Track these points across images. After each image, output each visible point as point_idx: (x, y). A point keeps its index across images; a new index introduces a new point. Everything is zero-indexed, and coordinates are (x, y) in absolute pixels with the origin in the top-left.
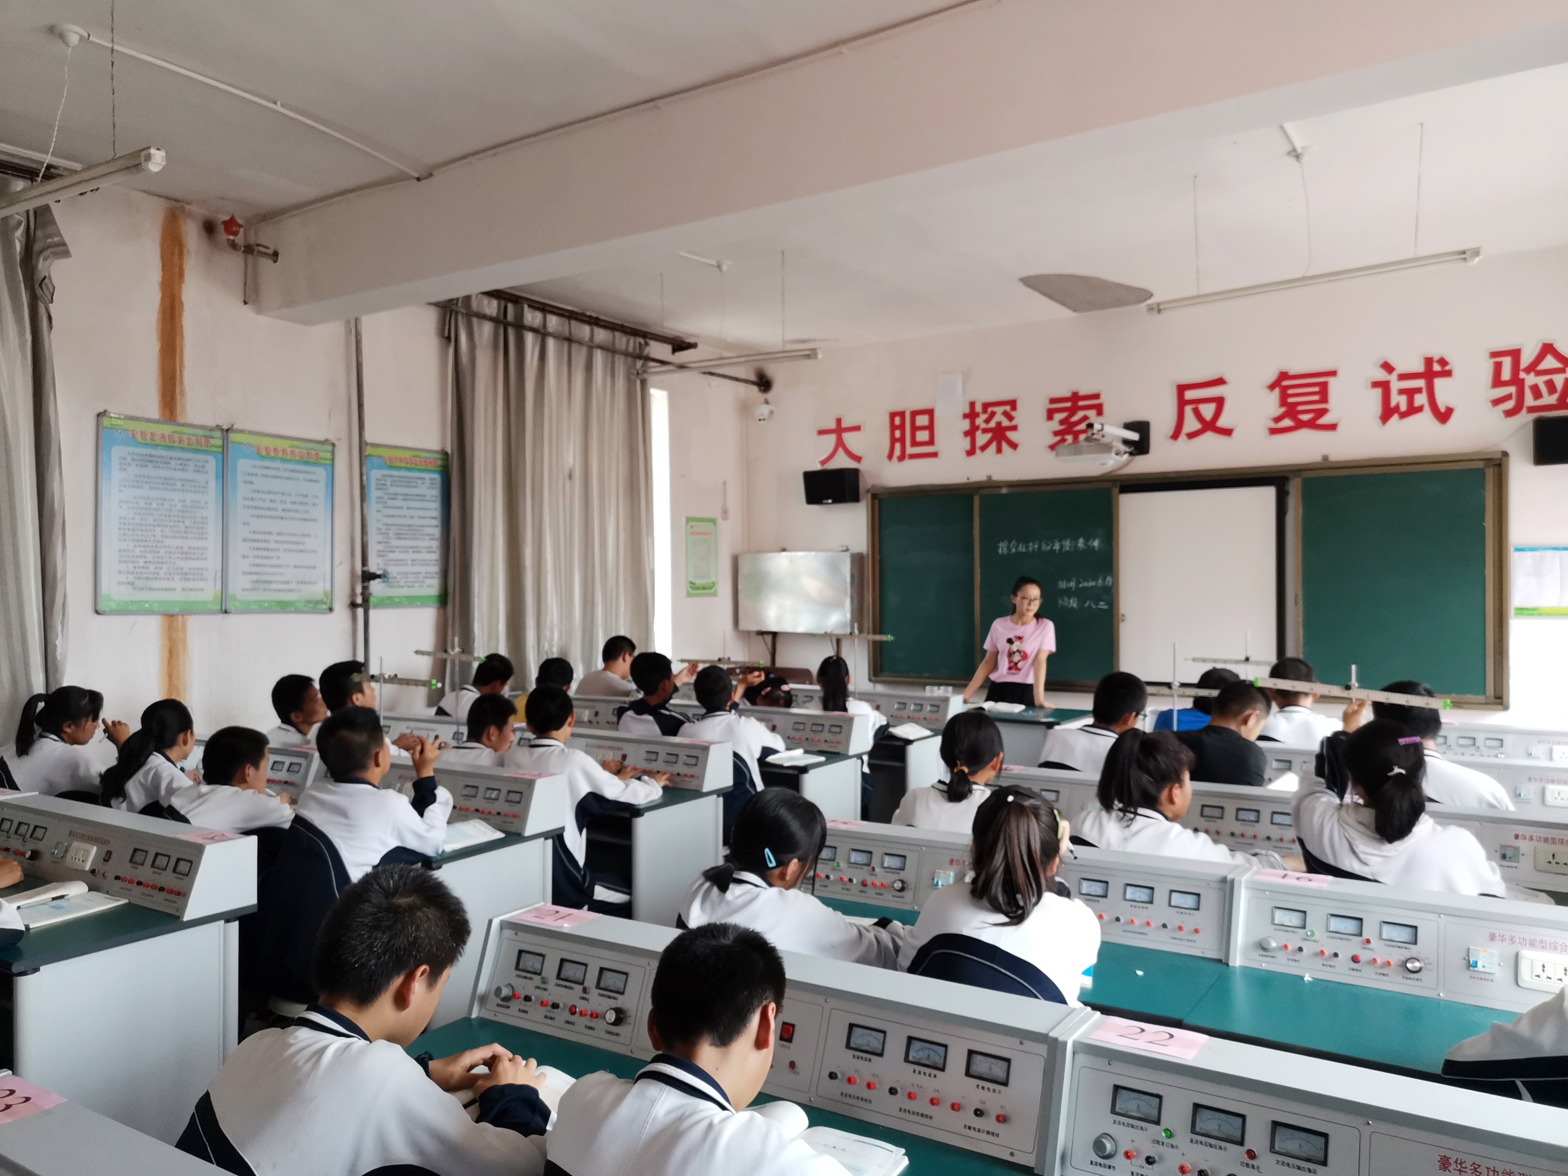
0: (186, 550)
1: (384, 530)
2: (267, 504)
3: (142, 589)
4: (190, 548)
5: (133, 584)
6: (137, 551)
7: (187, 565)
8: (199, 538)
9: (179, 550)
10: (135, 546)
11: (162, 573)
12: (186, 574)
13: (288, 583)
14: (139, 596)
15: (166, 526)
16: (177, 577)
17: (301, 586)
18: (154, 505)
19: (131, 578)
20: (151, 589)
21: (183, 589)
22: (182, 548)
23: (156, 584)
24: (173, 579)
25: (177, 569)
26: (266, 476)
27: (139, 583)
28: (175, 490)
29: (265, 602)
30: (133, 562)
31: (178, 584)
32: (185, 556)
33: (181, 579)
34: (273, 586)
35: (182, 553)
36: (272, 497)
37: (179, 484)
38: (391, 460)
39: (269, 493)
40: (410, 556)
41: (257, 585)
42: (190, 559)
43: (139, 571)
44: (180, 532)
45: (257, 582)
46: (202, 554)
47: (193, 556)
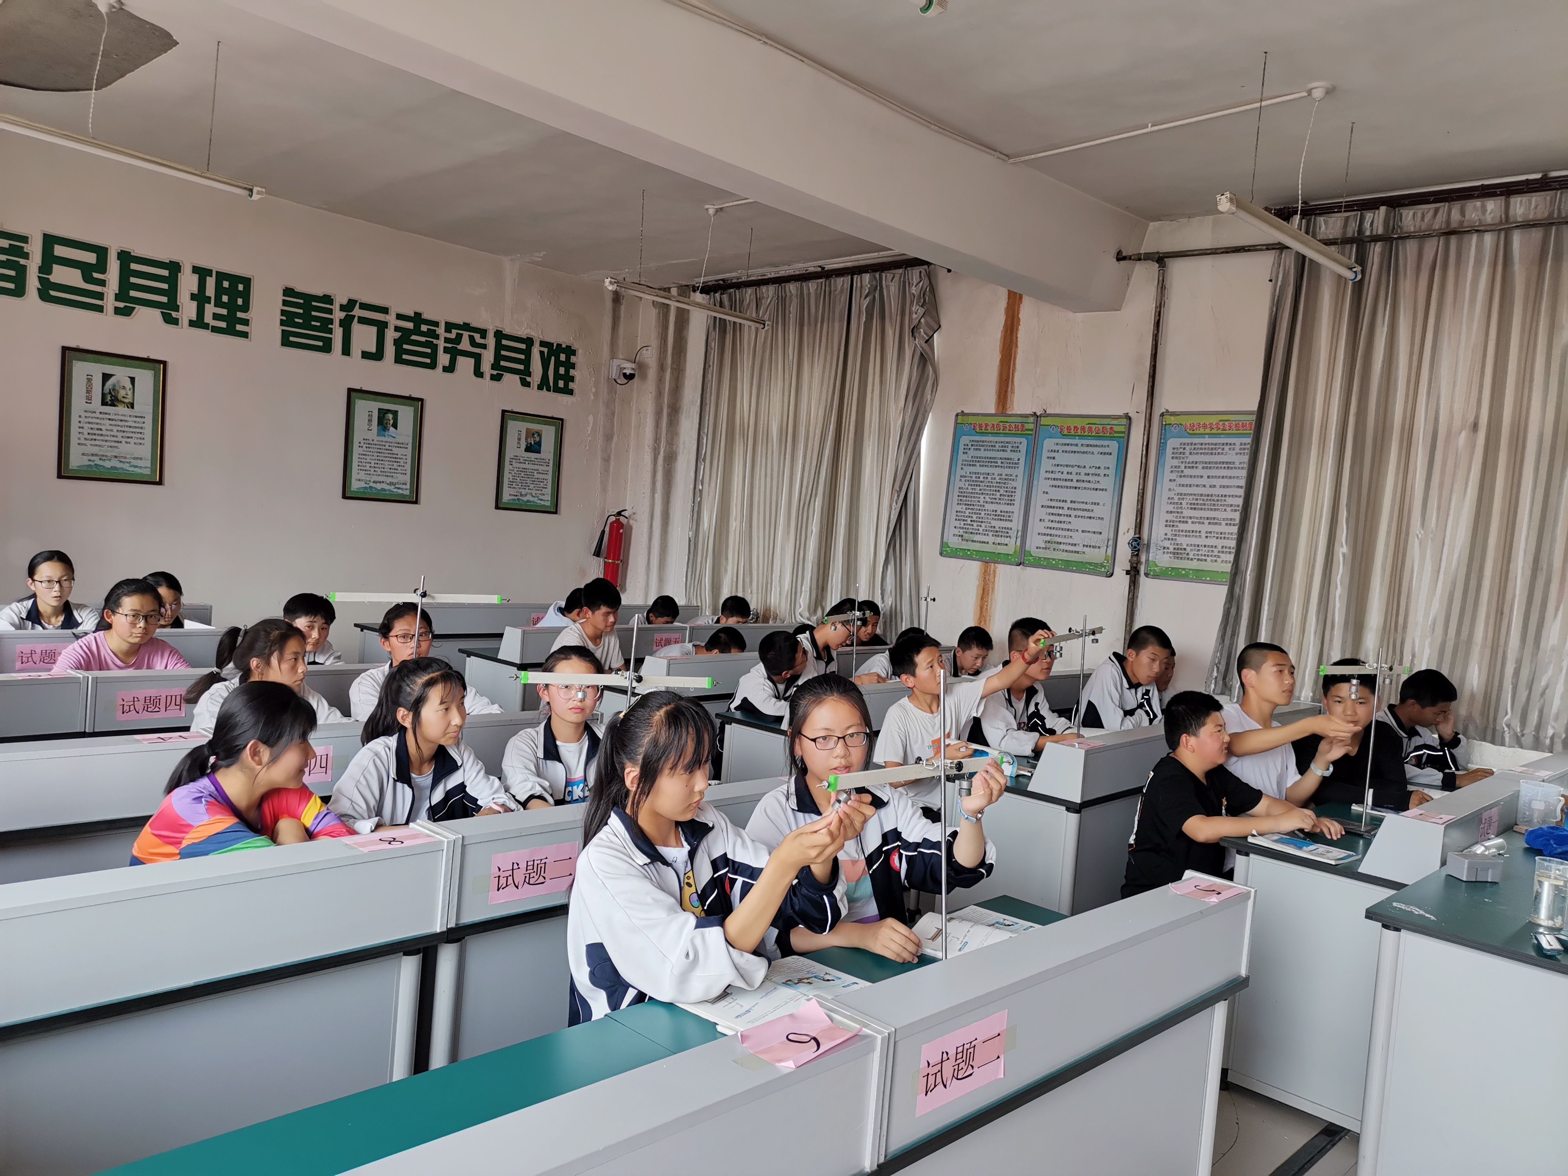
0: (999, 513)
1: (1176, 500)
2: (1065, 476)
3: (967, 541)
4: (1001, 512)
5: (962, 536)
6: (967, 511)
7: (998, 524)
8: (1008, 504)
9: (994, 513)
10: (966, 509)
11: (981, 529)
12: (997, 532)
13: (1075, 545)
14: (965, 545)
15: (987, 494)
16: (991, 534)
17: (1086, 549)
18: (981, 479)
19: (961, 533)
20: (973, 541)
21: (994, 543)
22: (996, 511)
23: (977, 538)
24: (988, 535)
25: (991, 527)
26: (1066, 452)
27: (966, 536)
28: (996, 466)
29: (1054, 559)
30: (964, 520)
31: (990, 539)
32: (997, 518)
33: (993, 535)
34: (1062, 547)
35: (996, 515)
36: (1070, 469)
37: (999, 461)
38: (1192, 426)
39: (1067, 466)
40: (1205, 528)
41: (1048, 545)
42: (1001, 520)
43: (967, 527)
44: (995, 499)
45: (1049, 542)
46: (1009, 516)
47: (1002, 518)
